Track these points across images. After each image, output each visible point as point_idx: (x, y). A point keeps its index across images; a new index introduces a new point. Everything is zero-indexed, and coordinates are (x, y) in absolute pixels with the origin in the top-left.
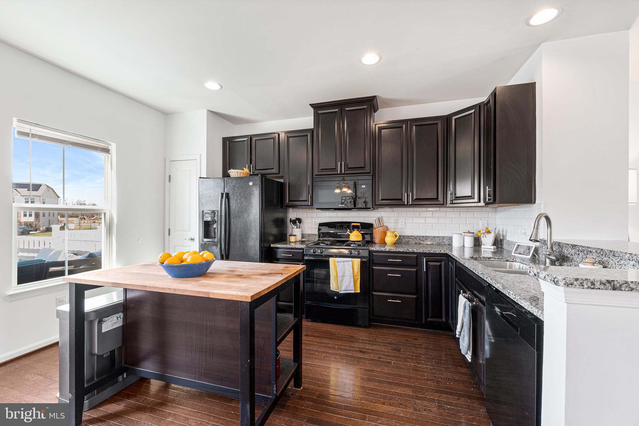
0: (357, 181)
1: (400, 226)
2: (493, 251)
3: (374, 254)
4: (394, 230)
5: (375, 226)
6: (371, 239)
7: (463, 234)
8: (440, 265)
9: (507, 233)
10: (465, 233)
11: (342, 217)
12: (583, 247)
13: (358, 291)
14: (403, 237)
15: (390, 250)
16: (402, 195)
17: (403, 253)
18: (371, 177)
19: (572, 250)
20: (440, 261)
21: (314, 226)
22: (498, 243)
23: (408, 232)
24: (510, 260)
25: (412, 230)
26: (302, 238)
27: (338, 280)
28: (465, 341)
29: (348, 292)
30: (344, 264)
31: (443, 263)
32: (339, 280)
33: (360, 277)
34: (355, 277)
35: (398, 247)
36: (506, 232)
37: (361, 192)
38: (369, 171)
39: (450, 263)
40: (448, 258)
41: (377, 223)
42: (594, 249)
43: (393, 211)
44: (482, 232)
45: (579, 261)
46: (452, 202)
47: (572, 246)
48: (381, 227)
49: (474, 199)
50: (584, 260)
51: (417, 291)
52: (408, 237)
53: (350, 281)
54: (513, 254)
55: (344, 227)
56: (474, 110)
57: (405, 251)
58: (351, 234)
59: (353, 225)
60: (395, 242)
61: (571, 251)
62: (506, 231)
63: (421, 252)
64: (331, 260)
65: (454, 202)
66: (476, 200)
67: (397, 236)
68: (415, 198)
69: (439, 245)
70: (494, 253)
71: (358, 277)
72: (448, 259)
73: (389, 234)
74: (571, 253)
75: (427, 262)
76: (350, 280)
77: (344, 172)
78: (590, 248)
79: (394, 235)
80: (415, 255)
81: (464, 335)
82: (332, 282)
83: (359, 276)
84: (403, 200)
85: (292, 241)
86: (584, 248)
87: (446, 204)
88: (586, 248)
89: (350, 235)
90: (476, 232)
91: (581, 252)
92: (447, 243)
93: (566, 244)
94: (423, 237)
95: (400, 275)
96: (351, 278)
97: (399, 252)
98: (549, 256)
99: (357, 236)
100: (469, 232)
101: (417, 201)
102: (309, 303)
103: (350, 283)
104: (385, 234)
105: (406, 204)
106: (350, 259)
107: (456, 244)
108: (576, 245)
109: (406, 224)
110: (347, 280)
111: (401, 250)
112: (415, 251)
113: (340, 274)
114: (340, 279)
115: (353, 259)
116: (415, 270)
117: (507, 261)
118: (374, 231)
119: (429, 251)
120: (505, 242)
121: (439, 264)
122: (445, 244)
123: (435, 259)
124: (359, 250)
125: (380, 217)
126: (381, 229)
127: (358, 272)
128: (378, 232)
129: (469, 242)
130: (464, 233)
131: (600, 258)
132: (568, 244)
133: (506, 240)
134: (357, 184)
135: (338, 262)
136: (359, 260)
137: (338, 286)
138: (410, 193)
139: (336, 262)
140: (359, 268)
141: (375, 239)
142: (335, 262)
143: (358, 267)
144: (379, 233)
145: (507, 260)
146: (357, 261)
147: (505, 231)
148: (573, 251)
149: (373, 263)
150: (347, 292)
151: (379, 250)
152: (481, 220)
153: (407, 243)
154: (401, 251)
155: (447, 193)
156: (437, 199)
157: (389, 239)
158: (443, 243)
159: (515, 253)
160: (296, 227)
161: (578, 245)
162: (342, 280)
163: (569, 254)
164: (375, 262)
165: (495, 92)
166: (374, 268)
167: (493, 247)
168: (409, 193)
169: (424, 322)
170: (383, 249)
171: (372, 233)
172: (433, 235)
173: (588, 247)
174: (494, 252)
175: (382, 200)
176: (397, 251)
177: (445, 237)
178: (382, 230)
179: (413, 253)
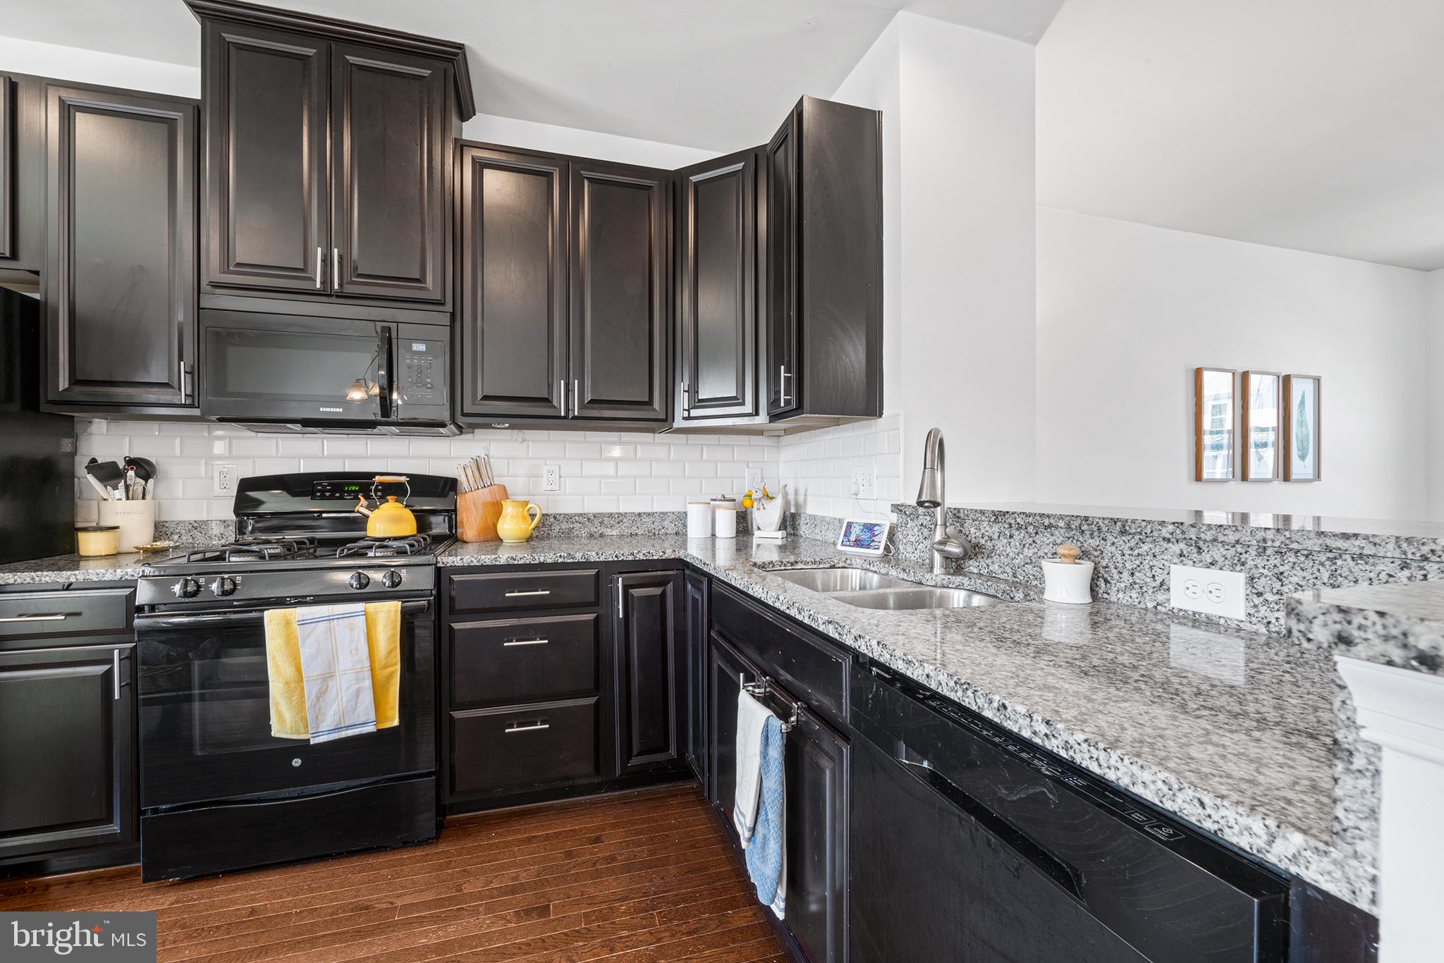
0: (393, 326)
1: (545, 485)
2: (780, 544)
3: (456, 578)
4: (527, 497)
5: (464, 484)
6: (450, 528)
7: (712, 503)
8: (663, 594)
9: (808, 498)
10: (715, 500)
11: (344, 458)
12: (1028, 515)
13: (393, 720)
14: (555, 518)
15: (511, 562)
16: (550, 387)
17: (555, 566)
18: (446, 320)
19: (991, 526)
20: (661, 582)
21: (217, 491)
22: (790, 522)
23: (568, 505)
24: (838, 566)
25: (581, 497)
26: (155, 539)
27: (303, 696)
28: (769, 857)
29: (350, 733)
30: (329, 630)
31: (670, 587)
32: (310, 693)
33: (399, 667)
34: (377, 673)
35: (539, 550)
36: (806, 495)
37: (409, 367)
38: (438, 297)
39: (689, 586)
40: (684, 570)
41: (471, 479)
42: (1061, 517)
43: (524, 441)
44: (754, 496)
45: (1011, 554)
46: (689, 414)
47: (994, 515)
48: (484, 489)
49: (744, 404)
50: (1026, 550)
51: (599, 685)
52: (569, 518)
53: (358, 691)
54: (839, 547)
55: (350, 492)
56: (743, 163)
57: (560, 560)
58: (373, 515)
59: (381, 484)
60: (529, 532)
61: (988, 528)
62: (806, 490)
63: (610, 559)
64: (272, 618)
65: (694, 413)
66: (748, 408)
67: (536, 515)
68: (588, 397)
69: (653, 535)
70: (782, 548)
71: (390, 670)
72: (684, 573)
73: (509, 509)
74: (987, 534)
75: (626, 588)
76: (357, 686)
77: (341, 285)
78: (1049, 517)
79: (526, 514)
80: (593, 572)
81: (765, 836)
82: (277, 704)
83: (395, 664)
84: (555, 403)
85: (91, 554)
86: (1031, 519)
87: (673, 421)
88: (1038, 518)
89: (368, 517)
90: (739, 498)
91: (1019, 528)
92: (671, 529)
93: (976, 511)
94: (611, 515)
95: (546, 641)
96: (364, 679)
97: (542, 566)
98: (941, 547)
99: (396, 520)
100: (724, 499)
101: (596, 406)
102: (166, 811)
103: (357, 697)
104: (496, 510)
105: (563, 414)
106: (359, 607)
107: (696, 530)
108: (1007, 512)
109: (562, 479)
110: (343, 688)
111: (549, 558)
112: (593, 557)
113: (311, 671)
114: (311, 690)
115: (372, 606)
116: (591, 617)
117: (833, 567)
118: (462, 502)
119: (632, 554)
120: (802, 521)
121: (656, 591)
122: (666, 534)
123: (646, 577)
124: (397, 570)
125: (482, 455)
126: (484, 495)
127: (390, 652)
128: (474, 504)
129: (726, 524)
130: (712, 500)
131: (1075, 541)
132: (982, 512)
133: (805, 514)
134: (394, 335)
135: (303, 623)
136: (396, 606)
137: (304, 719)
138: (576, 381)
139: (295, 626)
140: (394, 635)
141: (463, 527)
142: (288, 624)
143: (389, 634)
144: (477, 510)
145: (833, 564)
146: (388, 613)
147: (801, 492)
148: (996, 528)
149: (452, 610)
150: (344, 734)
151: (475, 563)
152: (748, 467)
153: (568, 535)
154: (549, 561)
155: (676, 389)
156: (650, 403)
157: (511, 526)
158: (663, 530)
159: (844, 545)
160: (120, 493)
161: (1011, 510)
162: (321, 695)
163: (982, 538)
164: (459, 605)
165: (799, 110)
166: (456, 626)
167: (780, 534)
168: (571, 382)
169: (618, 772)
170: (487, 559)
171: (455, 510)
172: (637, 510)
173: (1042, 515)
174: (782, 545)
175: (485, 398)
176: (537, 562)
177: (666, 513)
178: (489, 499)
179: (587, 565)
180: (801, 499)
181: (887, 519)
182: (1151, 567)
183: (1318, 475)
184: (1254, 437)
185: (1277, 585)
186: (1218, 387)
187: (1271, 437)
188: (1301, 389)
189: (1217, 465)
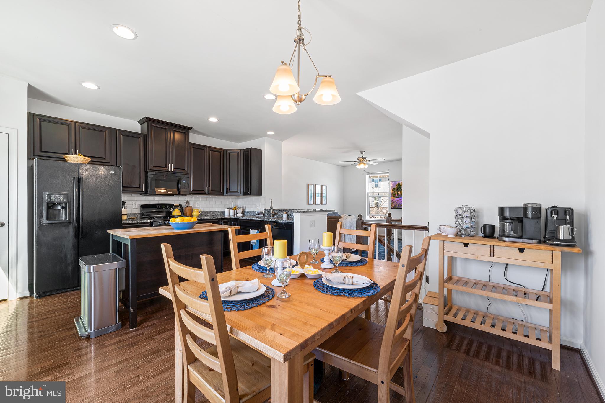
0: (180, 178)
1: (197, 206)
7: (229, 209)
9: (246, 208)
11: (159, 201)
16: (204, 188)
17: (213, 219)
18: (189, 176)
25: (203, 208)
37: (183, 185)
38: (187, 172)
41: (186, 205)
46: (228, 193)
48: (189, 207)
55: (164, 208)
58: (174, 212)
61: (277, 211)
67: (200, 212)
68: (211, 190)
73: (195, 210)
79: (198, 211)
84: (205, 191)
85: (124, 219)
87: (224, 194)
88: (282, 210)
92: (220, 214)
98: (272, 214)
99: (178, 213)
100: (231, 208)
101: (212, 192)
104: (192, 210)
105: (206, 193)
109: (200, 205)
118: (186, 209)
128: (188, 209)
133: (245, 211)
141: (186, 214)
155: (225, 189)
156: (220, 191)
157: (195, 213)
158: (218, 214)
159: (257, 215)
167: (242, 214)
168: (208, 187)
178: (190, 209)
179: (217, 219)
180: (244, 208)
181: (264, 211)
183: (327, 204)
184: (317, 195)
186: (311, 187)
187: (320, 195)
188: (324, 187)
189: (312, 202)
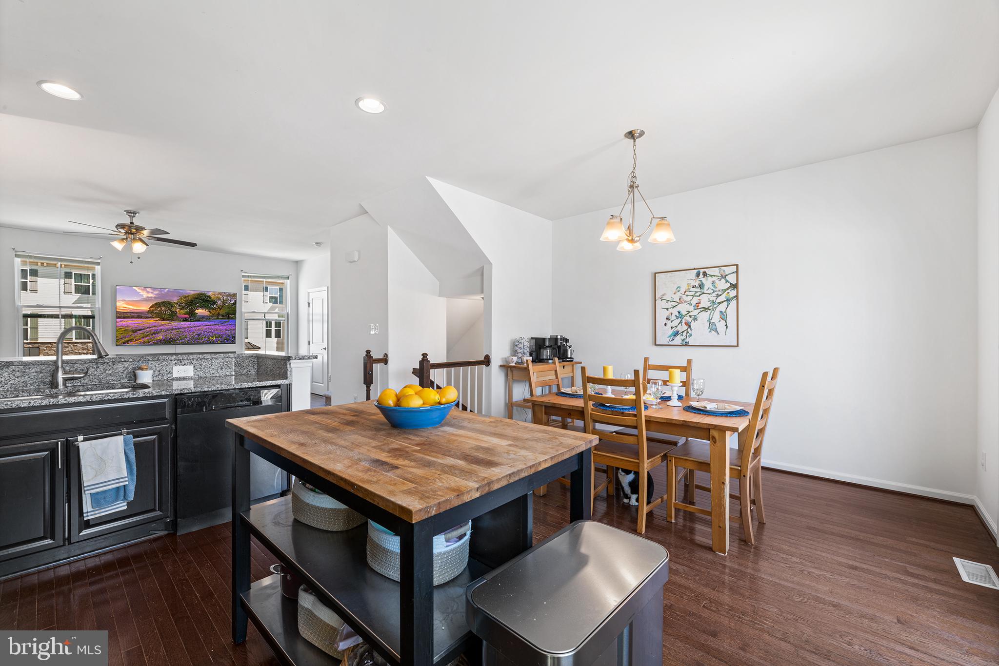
182: (166, 369)
185: (200, 367)
